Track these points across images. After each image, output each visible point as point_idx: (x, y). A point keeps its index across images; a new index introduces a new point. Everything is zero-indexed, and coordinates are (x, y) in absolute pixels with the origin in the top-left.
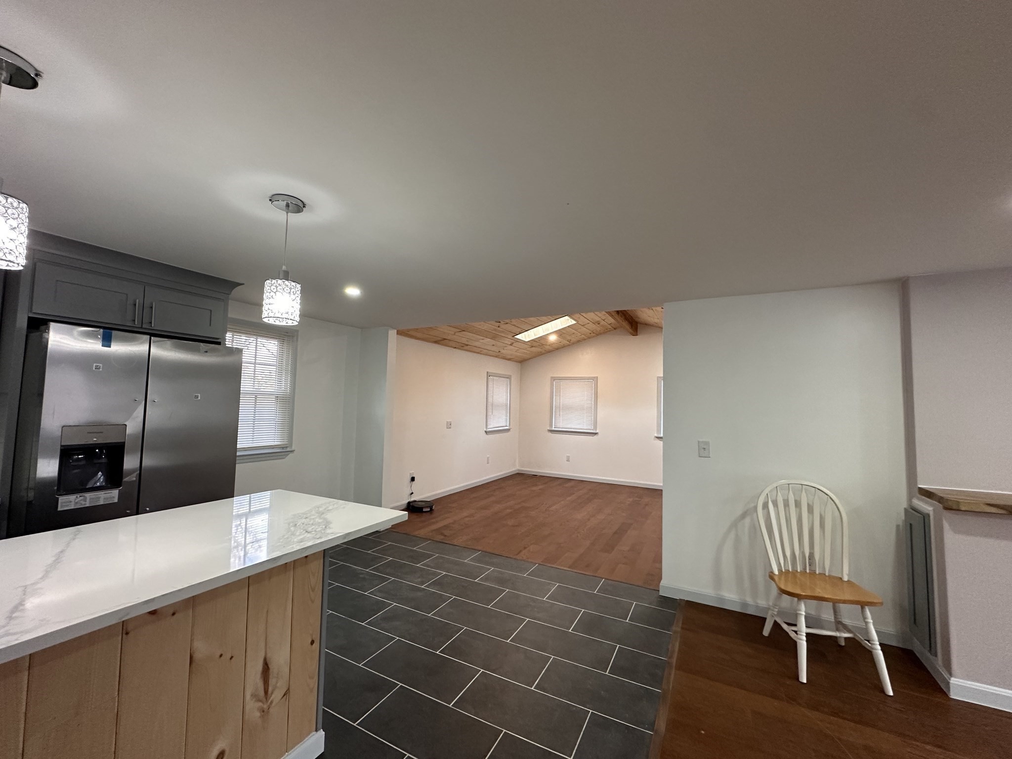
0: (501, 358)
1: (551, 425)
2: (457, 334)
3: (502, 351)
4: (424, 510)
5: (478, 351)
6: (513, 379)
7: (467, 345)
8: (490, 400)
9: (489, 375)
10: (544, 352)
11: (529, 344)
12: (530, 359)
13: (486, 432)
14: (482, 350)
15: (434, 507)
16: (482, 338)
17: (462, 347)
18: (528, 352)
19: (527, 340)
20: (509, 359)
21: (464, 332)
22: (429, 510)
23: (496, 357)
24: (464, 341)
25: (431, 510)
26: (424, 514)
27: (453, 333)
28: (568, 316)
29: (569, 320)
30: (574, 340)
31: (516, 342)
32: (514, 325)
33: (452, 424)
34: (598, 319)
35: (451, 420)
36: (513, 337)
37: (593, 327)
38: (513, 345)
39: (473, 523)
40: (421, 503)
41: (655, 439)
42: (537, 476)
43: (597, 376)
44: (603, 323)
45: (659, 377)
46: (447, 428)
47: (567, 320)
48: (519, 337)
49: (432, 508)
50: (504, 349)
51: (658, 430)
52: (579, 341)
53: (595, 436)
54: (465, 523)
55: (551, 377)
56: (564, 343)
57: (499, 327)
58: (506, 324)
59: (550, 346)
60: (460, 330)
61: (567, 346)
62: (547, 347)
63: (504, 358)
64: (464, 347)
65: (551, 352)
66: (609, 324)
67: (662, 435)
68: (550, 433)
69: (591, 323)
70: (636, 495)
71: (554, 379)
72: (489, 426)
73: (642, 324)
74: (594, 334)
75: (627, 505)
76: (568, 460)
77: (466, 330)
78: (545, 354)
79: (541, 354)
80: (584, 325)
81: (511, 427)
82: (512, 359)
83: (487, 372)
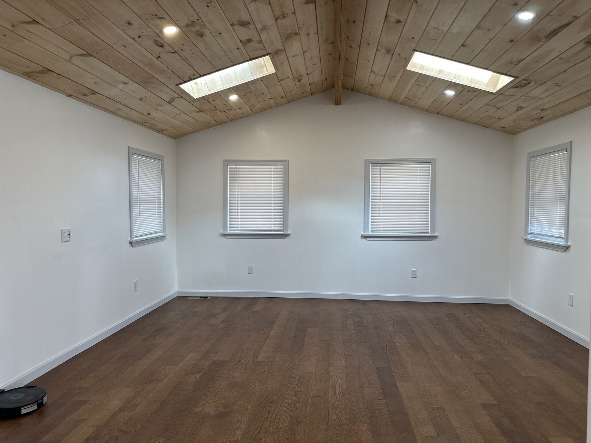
0: (149, 127)
1: (225, 226)
2: (73, 61)
3: (154, 114)
4: (23, 411)
6: (166, 162)
7: (94, 93)
8: (135, 192)
9: (131, 152)
10: (213, 122)
11: (197, 104)
13: (131, 243)
15: (45, 399)
16: (125, 79)
17: (85, 95)
18: (192, 121)
19: (195, 95)
20: (160, 131)
21: (91, 58)
22: (35, 407)
23: (141, 124)
24: (89, 80)
25: (41, 405)
26: (24, 420)
28: (268, 57)
29: (265, 67)
30: (259, 106)
31: (179, 96)
32: (185, 60)
33: (71, 235)
34: (303, 71)
35: (69, 228)
36: (176, 85)
37: (290, 84)
38: (172, 102)
39: (139, 426)
40: (14, 397)
41: (362, 238)
42: (208, 298)
43: (288, 159)
44: (305, 80)
45: (367, 160)
46: (62, 242)
47: (262, 67)
48: (185, 87)
49: (43, 402)
50: (156, 110)
51: (365, 227)
52: (263, 110)
53: (287, 239)
54: (120, 431)
55: (223, 160)
56: (246, 109)
57: (159, 57)
58: (172, 52)
59: (224, 113)
60: (83, 52)
61: (246, 116)
62: (221, 116)
63: (153, 128)
64: (88, 95)
65: (223, 124)
66: (311, 83)
67: (370, 234)
68: (224, 239)
69: (292, 77)
70: (350, 313)
71: (227, 163)
72: (135, 234)
73: (348, 89)
74: (286, 99)
75: (353, 331)
76: (250, 273)
77: (95, 55)
78: (215, 126)
79: (208, 126)
80: (282, 80)
81: (166, 233)
82: (165, 130)
83: (129, 147)
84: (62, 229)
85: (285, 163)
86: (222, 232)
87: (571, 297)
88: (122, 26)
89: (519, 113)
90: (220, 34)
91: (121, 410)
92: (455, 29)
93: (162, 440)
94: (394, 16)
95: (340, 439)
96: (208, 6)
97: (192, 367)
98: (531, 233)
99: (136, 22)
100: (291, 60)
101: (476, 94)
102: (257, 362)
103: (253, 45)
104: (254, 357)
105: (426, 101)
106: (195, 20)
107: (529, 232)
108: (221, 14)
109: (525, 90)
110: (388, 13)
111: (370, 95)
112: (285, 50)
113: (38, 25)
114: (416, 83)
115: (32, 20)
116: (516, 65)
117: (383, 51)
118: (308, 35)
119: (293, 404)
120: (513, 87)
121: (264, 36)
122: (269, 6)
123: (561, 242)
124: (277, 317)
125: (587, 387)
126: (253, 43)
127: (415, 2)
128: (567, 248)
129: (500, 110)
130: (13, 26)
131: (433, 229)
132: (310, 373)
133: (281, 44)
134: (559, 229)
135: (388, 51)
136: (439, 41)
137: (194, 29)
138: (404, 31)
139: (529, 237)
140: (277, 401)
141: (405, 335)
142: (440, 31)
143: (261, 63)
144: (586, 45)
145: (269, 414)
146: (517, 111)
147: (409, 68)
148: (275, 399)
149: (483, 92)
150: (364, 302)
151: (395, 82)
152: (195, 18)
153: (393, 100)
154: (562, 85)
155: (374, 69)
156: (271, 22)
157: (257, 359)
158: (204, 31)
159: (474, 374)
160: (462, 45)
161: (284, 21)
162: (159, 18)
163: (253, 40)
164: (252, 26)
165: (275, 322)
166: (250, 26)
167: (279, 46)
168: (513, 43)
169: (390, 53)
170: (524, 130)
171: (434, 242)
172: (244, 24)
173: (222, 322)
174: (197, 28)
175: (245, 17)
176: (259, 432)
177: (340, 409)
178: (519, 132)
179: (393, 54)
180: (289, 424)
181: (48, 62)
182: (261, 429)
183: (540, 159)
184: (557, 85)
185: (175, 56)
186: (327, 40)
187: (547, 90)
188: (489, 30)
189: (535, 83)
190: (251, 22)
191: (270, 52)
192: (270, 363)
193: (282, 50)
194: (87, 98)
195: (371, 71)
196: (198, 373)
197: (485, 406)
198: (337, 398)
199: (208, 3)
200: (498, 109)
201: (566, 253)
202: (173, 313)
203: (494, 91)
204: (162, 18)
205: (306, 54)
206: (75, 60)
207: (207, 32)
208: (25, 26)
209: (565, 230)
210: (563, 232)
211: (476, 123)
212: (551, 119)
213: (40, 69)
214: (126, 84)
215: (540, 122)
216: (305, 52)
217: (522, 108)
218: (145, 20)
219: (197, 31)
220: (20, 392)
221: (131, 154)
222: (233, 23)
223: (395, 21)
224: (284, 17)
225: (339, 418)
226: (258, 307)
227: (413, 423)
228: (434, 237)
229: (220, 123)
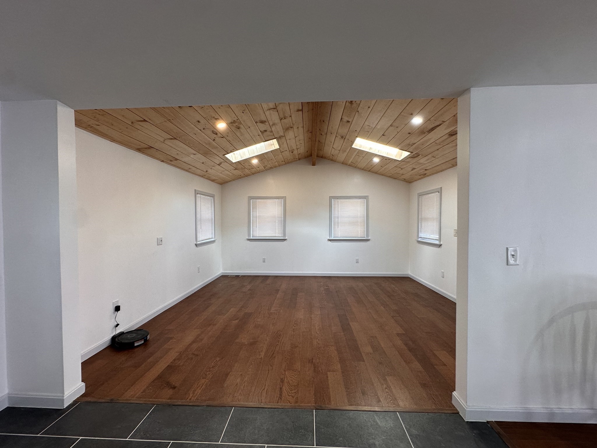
0: (206, 178)
1: (249, 235)
2: (166, 142)
3: (210, 171)
4: (136, 344)
5: (187, 169)
6: (216, 198)
7: (176, 160)
8: (198, 216)
9: (196, 193)
10: (243, 175)
11: (234, 165)
12: (231, 181)
13: (196, 245)
14: (191, 167)
16: (195, 152)
17: (171, 161)
18: (231, 174)
19: (234, 161)
20: (213, 181)
21: (175, 141)
22: (143, 342)
23: (202, 176)
24: (174, 153)
25: (146, 341)
26: (136, 350)
27: (162, 140)
28: (275, 140)
29: (273, 145)
30: (269, 166)
31: (225, 161)
32: (229, 141)
33: (163, 240)
34: (295, 148)
35: (162, 237)
36: (223, 155)
37: (287, 154)
38: (220, 164)
39: (204, 351)
40: (130, 336)
41: (328, 241)
42: (240, 276)
43: (285, 196)
44: (295, 152)
45: (331, 196)
46: (158, 245)
47: (272, 145)
48: (228, 156)
49: (147, 338)
50: (211, 169)
51: (330, 234)
52: (271, 168)
53: (285, 242)
54: (194, 354)
55: (248, 197)
56: (262, 168)
57: (214, 140)
58: (222, 137)
59: (249, 170)
60: (171, 137)
61: (261, 172)
62: (247, 171)
63: (209, 179)
64: (173, 161)
65: (248, 176)
66: (298, 153)
67: (333, 238)
68: (249, 242)
69: (288, 150)
70: (322, 284)
71: (251, 198)
72: (198, 239)
73: (319, 157)
74: (284, 163)
75: (324, 294)
76: (264, 262)
77: (178, 139)
78: (244, 177)
79: (240, 177)
80: (283, 152)
81: (216, 239)
82: (215, 180)
83: (195, 190)
84: (157, 238)
85: (284, 198)
86: (247, 238)
87: (443, 273)
88: (195, 123)
89: (413, 171)
90: (249, 127)
91: (193, 342)
92: (379, 127)
93: (218, 359)
94: (345, 119)
95: (320, 356)
96: (243, 112)
97: (233, 316)
98: (420, 237)
99: (203, 121)
100: (288, 141)
101: (390, 161)
102: (270, 313)
103: (268, 133)
104: (268, 310)
105: (363, 165)
106: (236, 120)
107: (420, 236)
108: (250, 116)
109: (416, 159)
110: (343, 117)
111: (331, 160)
112: (285, 136)
113: (147, 122)
114: (357, 154)
115: (143, 120)
116: (412, 146)
117: (339, 137)
118: (298, 128)
119: (292, 336)
120: (410, 158)
121: (273, 129)
122: (277, 113)
123: (437, 242)
124: (280, 287)
125: (455, 324)
126: (267, 132)
127: (357, 112)
128: (440, 246)
129: (403, 170)
130: (132, 123)
131: (368, 235)
132: (301, 319)
133: (283, 133)
134: (435, 235)
135: (342, 137)
136: (370, 132)
137: (235, 125)
138: (351, 127)
139: (420, 239)
140: (283, 335)
141: (353, 296)
142: (370, 127)
143: (271, 143)
144: (449, 136)
145: (279, 342)
146: (412, 170)
147: (353, 146)
148: (282, 334)
149: (394, 160)
150: (329, 278)
151: (345, 154)
152: (236, 119)
153: (344, 163)
154: (436, 157)
155: (334, 147)
156: (277, 121)
157: (270, 311)
158: (240, 126)
159: (392, 317)
160: (383, 135)
161: (285, 120)
162: (215, 119)
163: (268, 130)
164: (267, 123)
165: (279, 290)
166: (266, 123)
167: (282, 134)
168: (410, 135)
169: (343, 138)
170: (416, 180)
171: (368, 243)
172: (262, 122)
173: (249, 290)
174: (237, 124)
175: (263, 118)
176: (273, 353)
177: (319, 339)
178: (413, 182)
179: (345, 139)
180: (290, 348)
181: (151, 142)
182: (274, 351)
183: (424, 196)
184: (433, 157)
185: (224, 139)
186: (308, 131)
187: (428, 159)
188: (397, 127)
189: (422, 155)
190: (267, 121)
191: (277, 137)
192: (277, 313)
193: (283, 136)
194: (172, 163)
195: (333, 148)
196: (237, 319)
197: (398, 335)
198: (316, 332)
199: (243, 111)
200: (402, 169)
201: (439, 248)
202: (220, 285)
203: (400, 160)
204: (217, 119)
205: (296, 138)
206: (167, 142)
207: (241, 126)
208: (140, 123)
209: (439, 235)
210: (438, 236)
211: (390, 177)
212: (430, 175)
213: (146, 146)
214: (195, 154)
215: (424, 176)
216: (296, 137)
217: (414, 169)
218: (207, 120)
219: (237, 126)
220: (132, 333)
221: (196, 194)
222: (257, 122)
223: (346, 121)
224: (285, 118)
225: (319, 344)
226: (268, 282)
227: (359, 346)
228: (368, 240)
229: (247, 176)
